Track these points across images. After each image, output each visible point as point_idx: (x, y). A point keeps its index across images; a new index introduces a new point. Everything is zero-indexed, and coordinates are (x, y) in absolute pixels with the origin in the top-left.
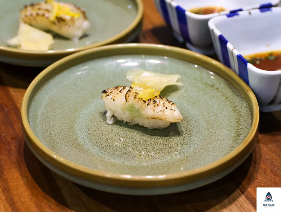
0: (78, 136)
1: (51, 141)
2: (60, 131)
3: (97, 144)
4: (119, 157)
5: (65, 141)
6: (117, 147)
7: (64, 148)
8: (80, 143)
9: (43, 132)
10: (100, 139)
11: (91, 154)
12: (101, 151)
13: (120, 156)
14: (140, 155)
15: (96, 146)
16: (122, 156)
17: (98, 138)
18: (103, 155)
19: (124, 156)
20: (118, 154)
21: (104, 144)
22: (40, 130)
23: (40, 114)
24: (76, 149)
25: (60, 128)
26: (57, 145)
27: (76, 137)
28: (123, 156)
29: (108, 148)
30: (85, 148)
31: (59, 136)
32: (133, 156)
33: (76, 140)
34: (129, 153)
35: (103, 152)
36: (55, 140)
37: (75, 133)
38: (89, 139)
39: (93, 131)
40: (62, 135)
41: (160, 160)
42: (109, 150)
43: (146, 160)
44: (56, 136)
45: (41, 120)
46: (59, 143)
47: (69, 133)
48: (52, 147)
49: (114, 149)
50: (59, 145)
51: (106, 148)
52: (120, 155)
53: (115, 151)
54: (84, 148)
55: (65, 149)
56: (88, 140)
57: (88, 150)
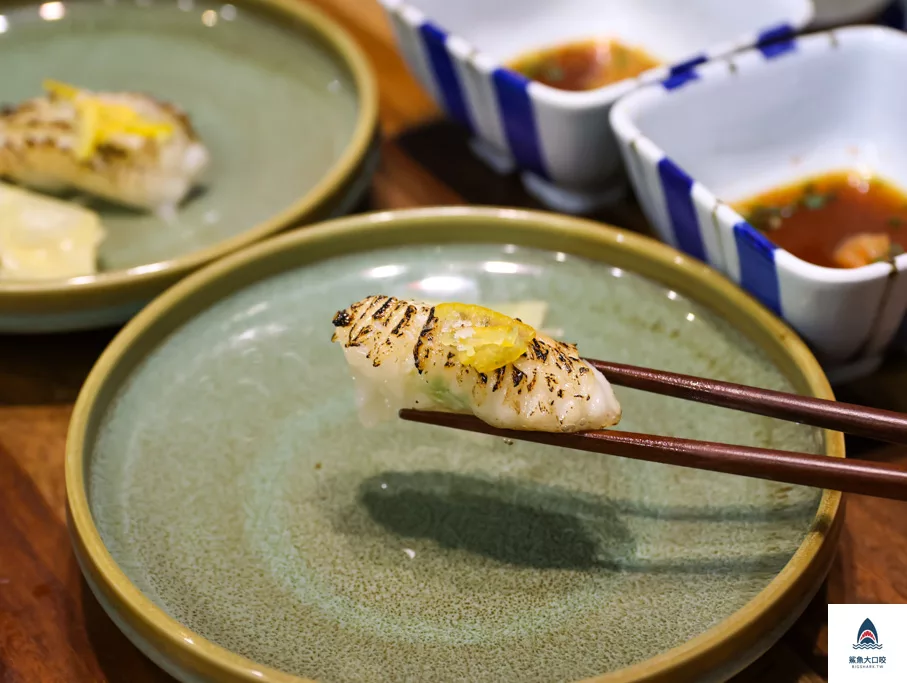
0: (264, 560)
1: (186, 597)
2: (206, 555)
3: (334, 581)
4: (415, 619)
5: (230, 589)
6: (400, 584)
7: (234, 613)
8: (279, 587)
9: (151, 566)
10: (338, 561)
11: (325, 622)
12: (352, 604)
13: (420, 613)
14: (482, 600)
15: (333, 588)
16: (425, 612)
17: (330, 559)
18: (363, 617)
19: (433, 613)
20: (409, 606)
21: (355, 578)
22: (139, 560)
23: (125, 504)
24: (273, 610)
25: (200, 542)
26: (210, 606)
27: (258, 566)
28: (430, 611)
29: (374, 588)
30: (300, 602)
31: (207, 572)
32: (462, 609)
33: (261, 575)
34: (446, 599)
35: (362, 608)
36: (199, 590)
37: (254, 553)
38: (304, 568)
39: (309, 537)
40: (214, 566)
41: (550, 607)
42: (378, 598)
43: (507, 614)
44: (196, 575)
45: (133, 526)
46: (213, 599)
47: (235, 555)
48: (196, 619)
49: (394, 591)
50: (215, 604)
51: (366, 590)
52: (418, 609)
53: (399, 596)
54: (296, 603)
55: (239, 617)
56: (299, 569)
57: (310, 610)
